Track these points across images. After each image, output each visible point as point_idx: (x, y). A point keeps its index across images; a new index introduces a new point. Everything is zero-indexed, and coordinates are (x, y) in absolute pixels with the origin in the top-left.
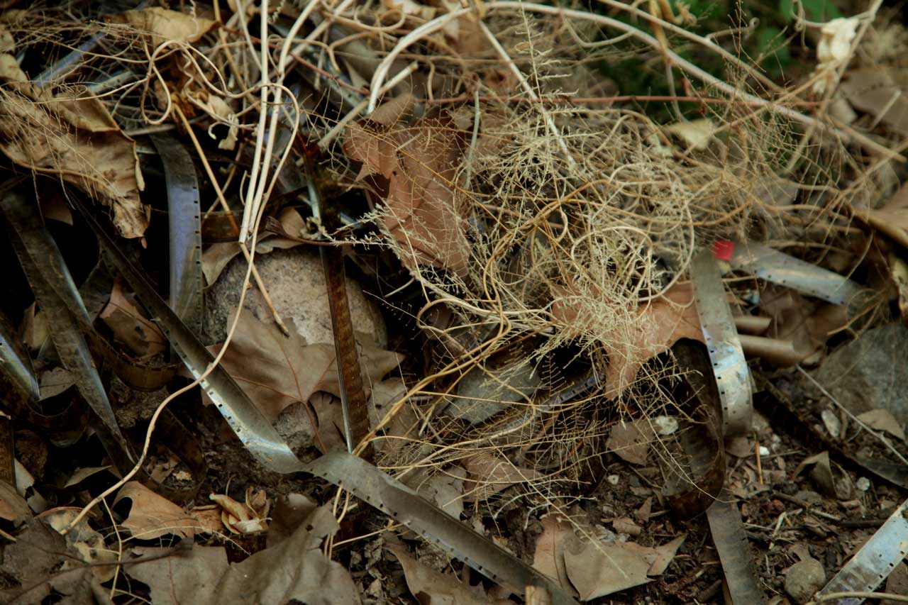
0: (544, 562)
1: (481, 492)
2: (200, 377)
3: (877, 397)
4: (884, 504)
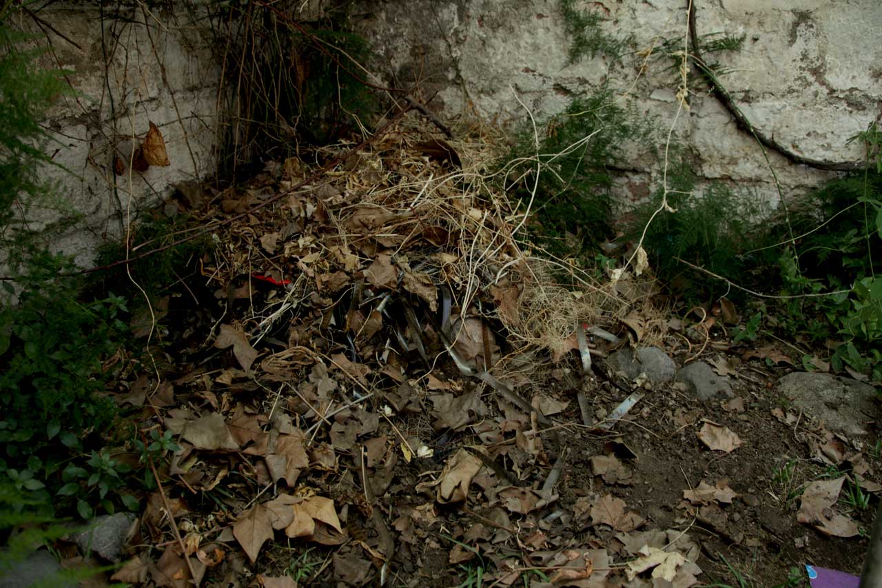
0: (534, 404)
1: (519, 385)
2: (448, 349)
3: (622, 368)
4: (623, 396)
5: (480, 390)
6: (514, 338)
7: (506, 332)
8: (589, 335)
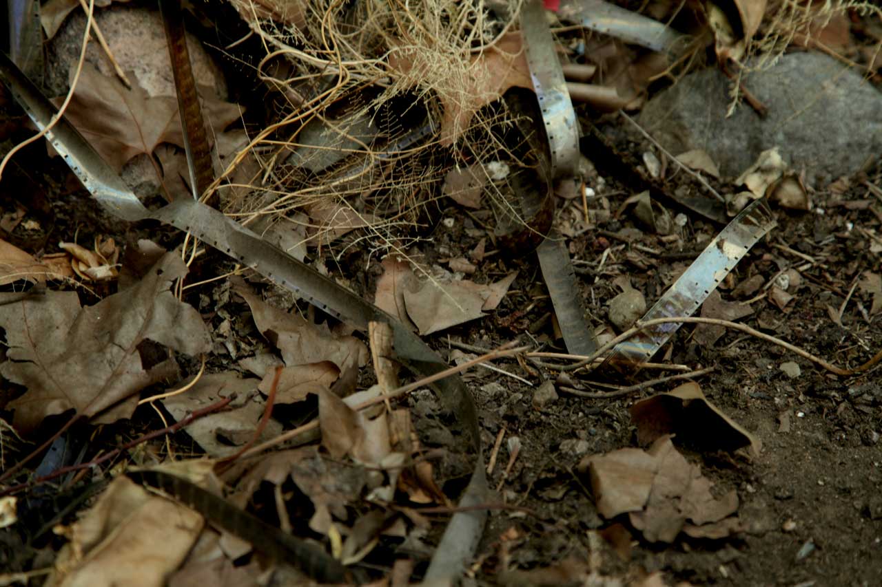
0: (384, 300)
1: (324, 236)
2: (45, 129)
3: (694, 139)
4: (700, 238)
5: (177, 264)
6: (286, 66)
7: (255, 47)
8: (569, 32)
